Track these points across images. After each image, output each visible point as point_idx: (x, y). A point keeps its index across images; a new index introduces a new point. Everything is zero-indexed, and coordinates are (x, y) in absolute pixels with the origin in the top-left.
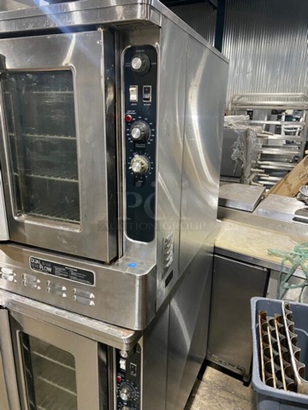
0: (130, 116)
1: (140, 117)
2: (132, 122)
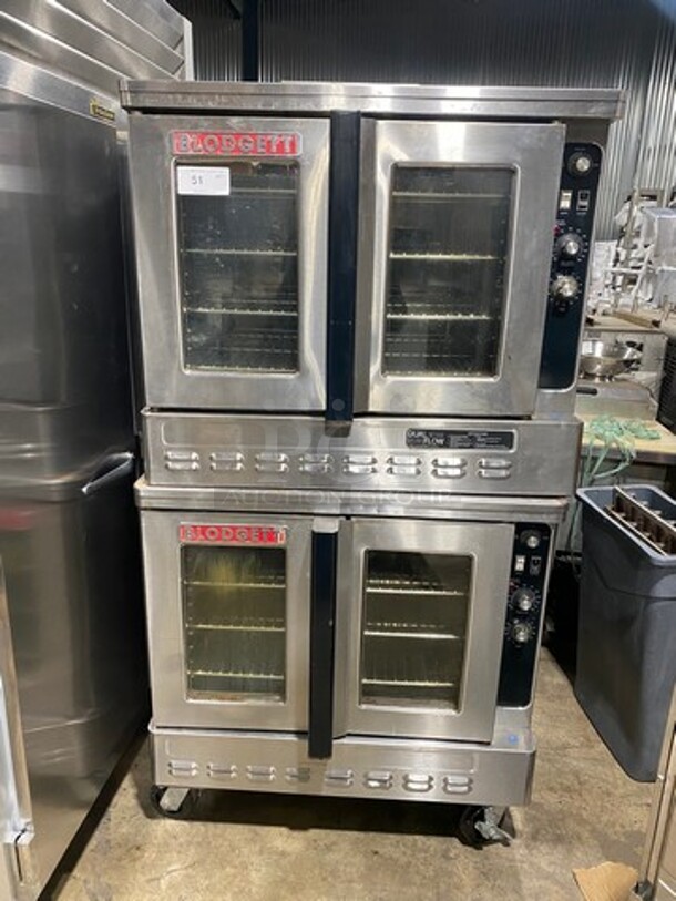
1: (570, 229)
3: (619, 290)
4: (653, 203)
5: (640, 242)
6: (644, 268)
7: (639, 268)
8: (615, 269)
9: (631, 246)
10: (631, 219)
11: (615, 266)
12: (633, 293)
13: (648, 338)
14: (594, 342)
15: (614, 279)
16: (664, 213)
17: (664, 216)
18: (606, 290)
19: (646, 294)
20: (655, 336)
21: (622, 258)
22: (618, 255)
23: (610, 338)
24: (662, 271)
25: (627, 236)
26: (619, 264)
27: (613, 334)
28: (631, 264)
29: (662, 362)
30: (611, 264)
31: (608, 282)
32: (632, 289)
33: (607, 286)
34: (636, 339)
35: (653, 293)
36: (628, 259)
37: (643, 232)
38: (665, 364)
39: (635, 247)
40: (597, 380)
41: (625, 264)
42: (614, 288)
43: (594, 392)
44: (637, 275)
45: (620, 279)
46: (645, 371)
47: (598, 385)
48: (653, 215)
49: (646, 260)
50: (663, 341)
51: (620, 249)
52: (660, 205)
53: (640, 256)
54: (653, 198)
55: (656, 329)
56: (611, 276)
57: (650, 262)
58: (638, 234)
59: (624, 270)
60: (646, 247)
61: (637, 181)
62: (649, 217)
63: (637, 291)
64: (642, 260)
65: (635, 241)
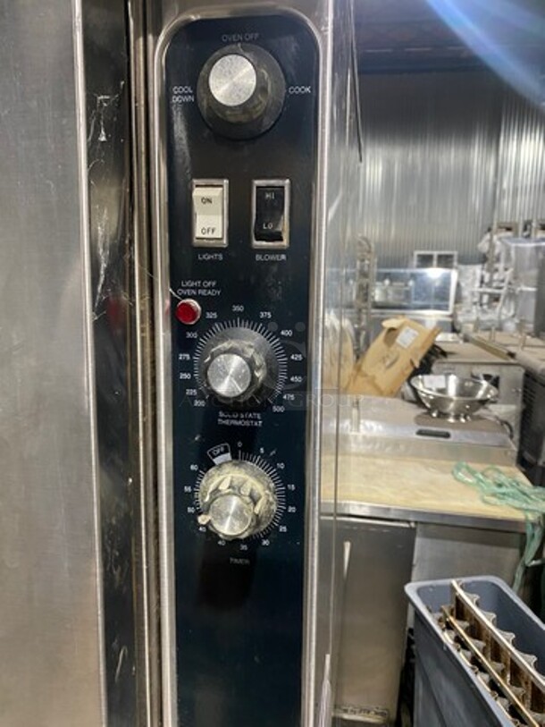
0: (194, 304)
1: (238, 308)
2: (204, 327)
3: (485, 307)
4: (509, 234)
5: (501, 266)
6: (505, 289)
7: (500, 288)
8: (481, 290)
9: (493, 269)
10: (492, 246)
11: (481, 287)
12: (497, 310)
13: (504, 369)
14: (447, 375)
15: (481, 298)
16: (520, 242)
17: (521, 245)
18: (474, 307)
19: (509, 311)
20: (512, 368)
21: (487, 279)
22: (482, 277)
23: (464, 371)
24: (521, 292)
25: (490, 262)
26: (484, 285)
27: (468, 366)
28: (495, 284)
29: (520, 395)
30: (477, 284)
31: (476, 299)
32: (496, 307)
33: (475, 304)
34: (493, 372)
35: (516, 310)
36: (491, 281)
37: (503, 257)
38: (524, 396)
39: (497, 270)
40: (451, 420)
41: (489, 285)
42: (481, 305)
43: (447, 435)
44: (499, 295)
45: (485, 299)
46: (504, 403)
47: (452, 426)
48: (509, 243)
49: (507, 281)
50: (520, 373)
51: (484, 272)
52: (516, 235)
53: (501, 278)
54: (509, 229)
55: (512, 361)
56: (477, 295)
57: (510, 283)
58: (498, 260)
59: (489, 290)
60: (506, 269)
61: (496, 216)
62: (506, 245)
63: (501, 308)
64: (503, 281)
65: (497, 265)
